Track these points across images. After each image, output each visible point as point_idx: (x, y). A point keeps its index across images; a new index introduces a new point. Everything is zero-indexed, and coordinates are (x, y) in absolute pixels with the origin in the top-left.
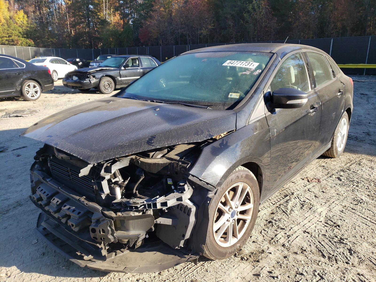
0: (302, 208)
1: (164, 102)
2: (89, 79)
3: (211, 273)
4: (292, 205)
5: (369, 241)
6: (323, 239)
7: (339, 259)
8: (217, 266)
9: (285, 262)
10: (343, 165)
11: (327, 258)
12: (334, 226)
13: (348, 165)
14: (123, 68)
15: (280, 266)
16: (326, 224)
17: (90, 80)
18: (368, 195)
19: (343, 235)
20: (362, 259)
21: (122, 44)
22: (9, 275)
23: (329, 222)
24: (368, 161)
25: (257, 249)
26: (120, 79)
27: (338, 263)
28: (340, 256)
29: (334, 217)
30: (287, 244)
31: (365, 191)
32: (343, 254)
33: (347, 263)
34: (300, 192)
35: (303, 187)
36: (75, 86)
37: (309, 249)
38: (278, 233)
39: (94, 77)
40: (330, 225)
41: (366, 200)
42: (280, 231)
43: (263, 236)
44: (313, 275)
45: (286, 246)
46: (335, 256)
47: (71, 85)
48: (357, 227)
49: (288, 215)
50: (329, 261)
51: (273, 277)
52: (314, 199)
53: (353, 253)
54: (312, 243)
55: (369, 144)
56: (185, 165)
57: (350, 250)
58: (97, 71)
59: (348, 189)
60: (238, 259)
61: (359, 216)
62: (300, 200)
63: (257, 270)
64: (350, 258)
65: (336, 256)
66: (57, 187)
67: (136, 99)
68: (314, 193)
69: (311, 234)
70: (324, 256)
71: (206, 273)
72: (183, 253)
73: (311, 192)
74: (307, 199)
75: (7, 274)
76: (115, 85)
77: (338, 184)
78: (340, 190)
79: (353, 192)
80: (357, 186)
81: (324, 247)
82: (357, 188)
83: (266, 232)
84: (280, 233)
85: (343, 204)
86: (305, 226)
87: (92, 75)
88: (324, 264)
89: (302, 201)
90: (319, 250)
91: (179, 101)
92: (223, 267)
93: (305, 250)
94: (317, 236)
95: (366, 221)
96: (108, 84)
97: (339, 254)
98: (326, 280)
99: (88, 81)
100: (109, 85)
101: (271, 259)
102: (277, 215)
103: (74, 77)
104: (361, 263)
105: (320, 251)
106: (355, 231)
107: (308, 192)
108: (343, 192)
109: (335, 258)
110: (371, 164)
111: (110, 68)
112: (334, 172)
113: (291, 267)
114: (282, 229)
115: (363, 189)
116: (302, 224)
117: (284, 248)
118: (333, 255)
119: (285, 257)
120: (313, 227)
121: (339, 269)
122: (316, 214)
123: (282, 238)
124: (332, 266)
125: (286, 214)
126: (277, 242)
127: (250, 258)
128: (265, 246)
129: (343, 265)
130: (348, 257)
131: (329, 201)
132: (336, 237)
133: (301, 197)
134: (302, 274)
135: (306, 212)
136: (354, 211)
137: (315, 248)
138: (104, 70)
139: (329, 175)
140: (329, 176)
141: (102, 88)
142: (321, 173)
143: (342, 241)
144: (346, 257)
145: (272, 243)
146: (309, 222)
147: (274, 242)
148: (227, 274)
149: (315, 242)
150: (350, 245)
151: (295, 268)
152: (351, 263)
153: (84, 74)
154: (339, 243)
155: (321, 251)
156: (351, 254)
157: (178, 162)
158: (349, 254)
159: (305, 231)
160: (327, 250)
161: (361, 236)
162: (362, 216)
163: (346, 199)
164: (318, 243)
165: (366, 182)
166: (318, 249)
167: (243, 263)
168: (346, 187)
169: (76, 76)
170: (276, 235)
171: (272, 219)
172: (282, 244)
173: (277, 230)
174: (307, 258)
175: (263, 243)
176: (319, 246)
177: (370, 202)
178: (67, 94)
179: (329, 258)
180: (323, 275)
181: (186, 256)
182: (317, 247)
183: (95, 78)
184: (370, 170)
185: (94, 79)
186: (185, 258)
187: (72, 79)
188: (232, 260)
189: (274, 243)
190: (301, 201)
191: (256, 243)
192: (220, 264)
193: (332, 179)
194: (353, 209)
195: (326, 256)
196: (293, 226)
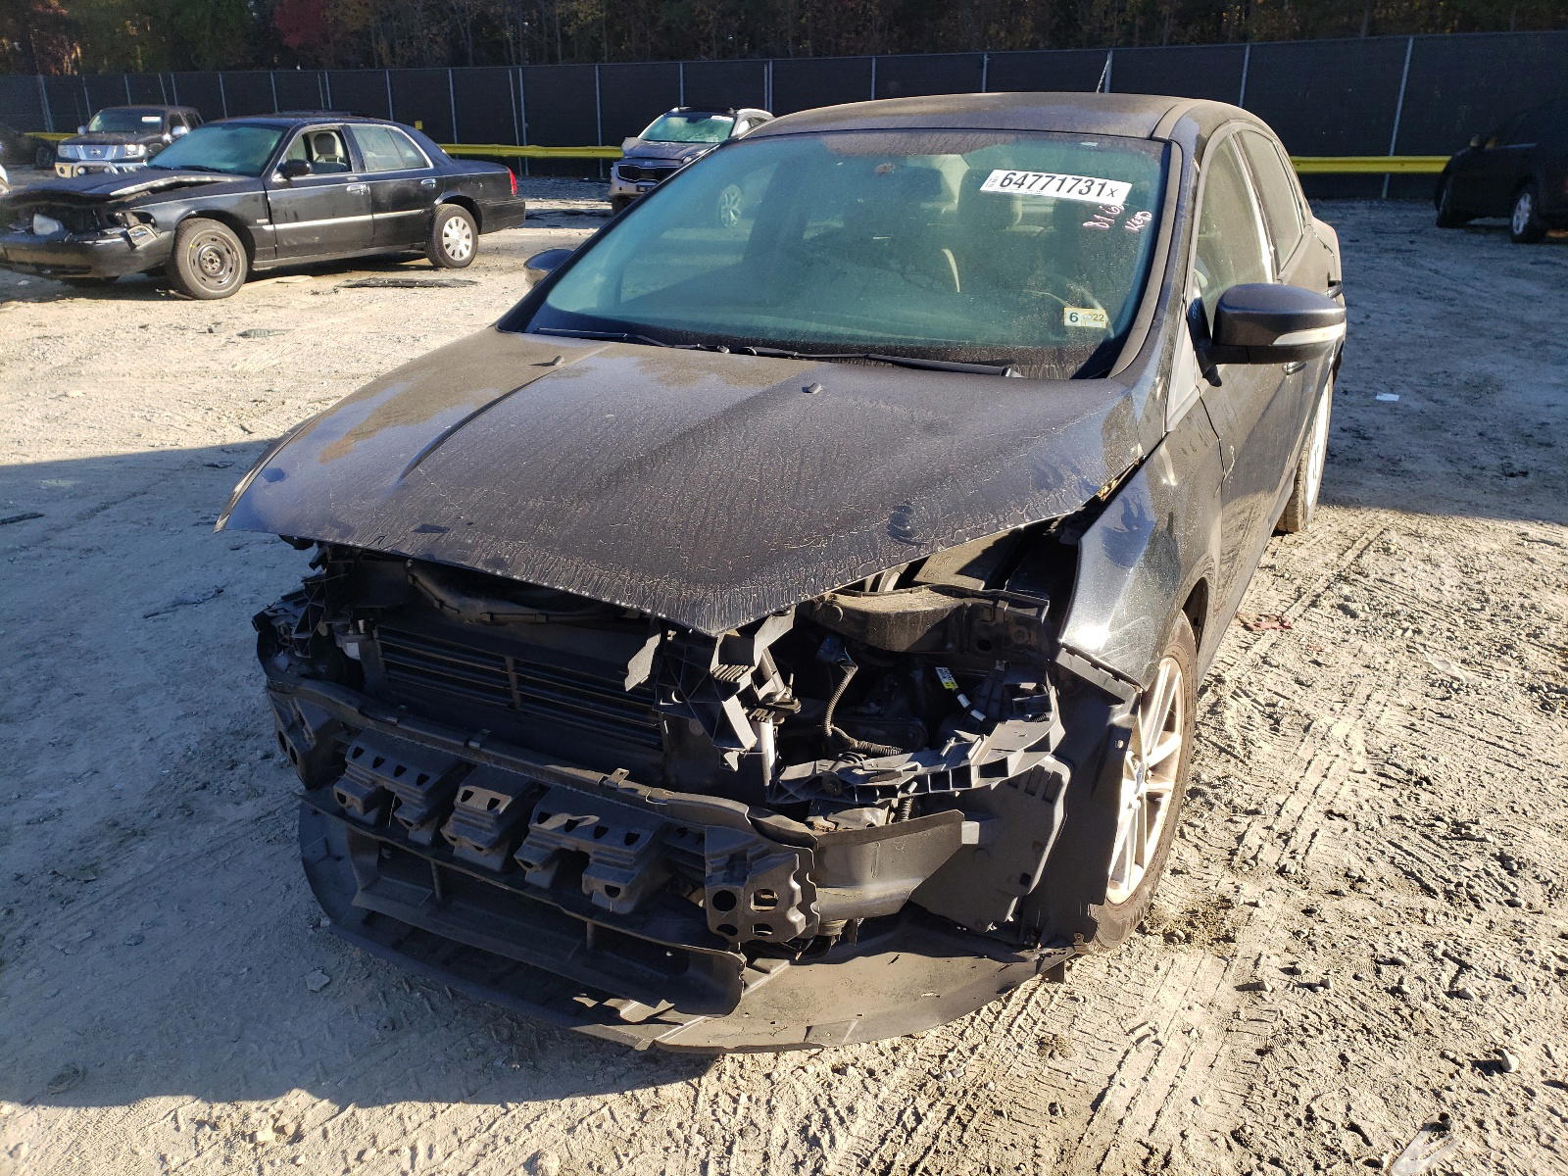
0: (1277, 730)
1: (796, 354)
2: (118, 231)
3: (1093, 1004)
4: (1236, 721)
5: (1543, 820)
6: (1400, 831)
7: (1483, 893)
8: (1100, 976)
9: (1319, 929)
10: (1333, 556)
11: (1441, 896)
12: (1411, 783)
13: (1350, 556)
14: (277, 178)
15: (1310, 943)
16: (1382, 780)
17: (126, 236)
18: (1464, 661)
19: (1453, 810)
20: (1554, 886)
21: (193, 56)
22: (291, 1129)
23: (1390, 770)
24: (1405, 538)
25: (1200, 897)
26: (269, 228)
27: (1483, 909)
28: (1482, 884)
29: (1398, 749)
30: (1292, 866)
31: (1449, 648)
32: (1488, 874)
33: (1512, 904)
34: (1239, 671)
35: (1237, 649)
36: (51, 266)
37: (1370, 874)
38: (1242, 828)
39: (145, 218)
40: (1399, 782)
41: (1468, 679)
42: (1248, 821)
43: (1196, 846)
44: (1432, 960)
45: (1293, 871)
46: (1465, 885)
47: (27, 257)
48: (1486, 778)
49: (1241, 761)
50: (1452, 905)
51: (1311, 987)
52: (1300, 692)
53: (1515, 867)
54: (1372, 851)
55: (1379, 471)
56: (1032, 612)
57: (1503, 860)
58: (153, 190)
59: (1393, 644)
60: (1156, 941)
61: (1473, 737)
62: (1254, 700)
63: (1240, 970)
64: (1515, 885)
65: (1470, 886)
66: (462, 744)
67: (649, 340)
68: (1289, 671)
69: (1351, 818)
70: (1429, 891)
71: (1077, 1007)
72: (1011, 945)
73: (1277, 667)
74: (1276, 693)
75: (280, 1130)
76: (251, 255)
77: (1353, 631)
78: (1370, 652)
79: (1413, 656)
80: (1418, 632)
81: (1418, 859)
82: (1418, 639)
83: (1198, 830)
84: (1251, 830)
85: (1404, 701)
86: (1319, 791)
87: (136, 209)
88: (1441, 917)
89: (1264, 703)
90: (1406, 873)
91: (860, 347)
92: (1121, 977)
93: (1361, 880)
94: (1376, 825)
95: (1504, 752)
96: (216, 252)
97: (1475, 876)
98: (1479, 969)
99: (121, 239)
100: (220, 255)
101: (1270, 926)
102: (1204, 763)
103: (38, 220)
104: (1556, 897)
105: (1409, 874)
106: (1485, 792)
107: (1266, 667)
108: (1380, 659)
109: (1468, 893)
110: (1421, 548)
111: (216, 179)
112: (1319, 587)
113: (1346, 943)
114: (1248, 813)
115: (1440, 640)
116: (1307, 786)
117: (1287, 879)
118: (1459, 885)
119: (1308, 912)
120: (1345, 792)
121: (1497, 929)
122: (1335, 748)
123: (1267, 846)
124: (1469, 921)
125: (1236, 757)
126: (1253, 863)
127: (1197, 933)
128: (1223, 882)
129: (1501, 912)
130: (1506, 883)
131: (1351, 695)
132: (1439, 819)
133: (1255, 690)
134: (1394, 962)
135: (1297, 742)
136: (1447, 722)
137: (1391, 868)
138: (191, 184)
139: (1306, 600)
140: (1307, 603)
141: (190, 273)
142: (1273, 593)
143: (1463, 831)
144: (1501, 885)
145: (1240, 868)
146: (1325, 776)
147: (1245, 862)
148: (1150, 1001)
149: (1380, 847)
150: (1495, 843)
151: (1363, 945)
152: (1524, 904)
153: (94, 205)
154: (1460, 839)
155: (1412, 874)
156: (1512, 873)
157: (991, 603)
158: (1504, 872)
159: (1331, 812)
160: (1431, 870)
161: (1512, 808)
162: (1481, 736)
163: (1402, 680)
164: (1393, 849)
165: (1437, 615)
166: (1402, 869)
167: (1181, 954)
168: (1382, 639)
169: (49, 213)
170: (1240, 839)
171: (1197, 779)
172: (1277, 868)
173: (1235, 818)
174: (1381, 905)
175: (1206, 871)
176: (1398, 858)
177: (1484, 685)
178: (15, 303)
179: (1449, 895)
180: (1460, 954)
181: (1023, 954)
182: (1396, 861)
183: (149, 225)
184: (1428, 568)
185: (148, 228)
186: (1023, 960)
187: (31, 231)
188: (1137, 948)
189: (1246, 868)
190: (1260, 704)
191: (1186, 877)
192: (1106, 970)
193: (1322, 612)
194: (1442, 715)
195: (1438, 891)
196: (1281, 799)
